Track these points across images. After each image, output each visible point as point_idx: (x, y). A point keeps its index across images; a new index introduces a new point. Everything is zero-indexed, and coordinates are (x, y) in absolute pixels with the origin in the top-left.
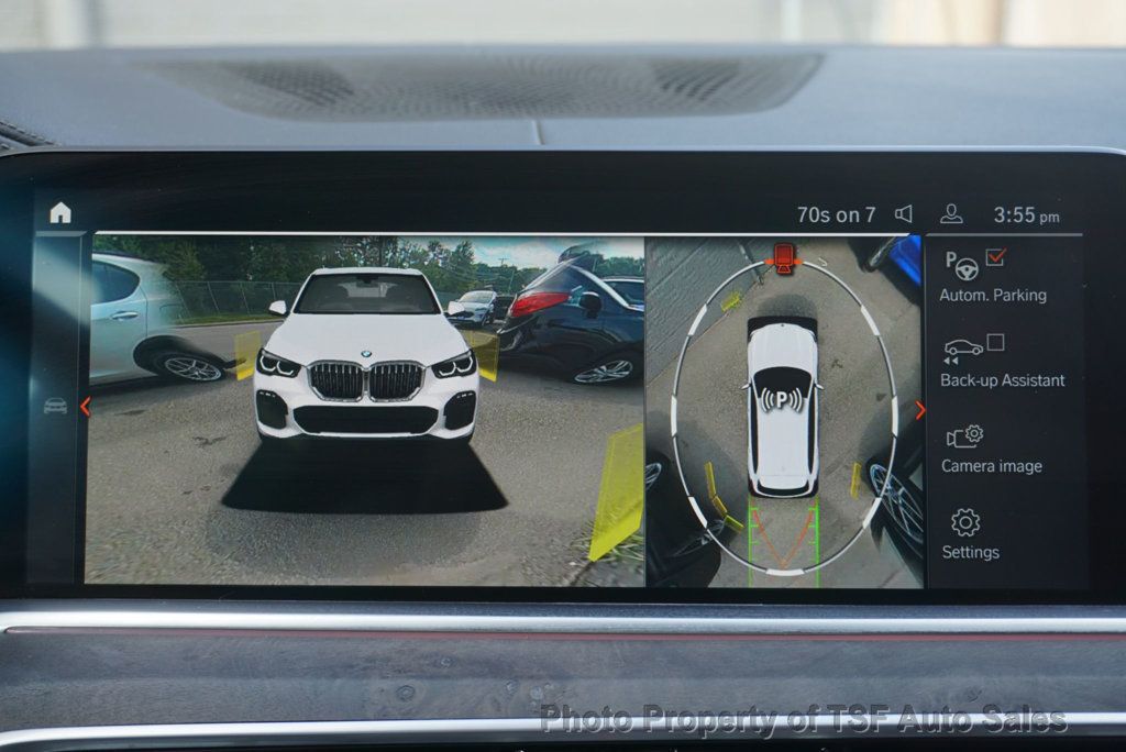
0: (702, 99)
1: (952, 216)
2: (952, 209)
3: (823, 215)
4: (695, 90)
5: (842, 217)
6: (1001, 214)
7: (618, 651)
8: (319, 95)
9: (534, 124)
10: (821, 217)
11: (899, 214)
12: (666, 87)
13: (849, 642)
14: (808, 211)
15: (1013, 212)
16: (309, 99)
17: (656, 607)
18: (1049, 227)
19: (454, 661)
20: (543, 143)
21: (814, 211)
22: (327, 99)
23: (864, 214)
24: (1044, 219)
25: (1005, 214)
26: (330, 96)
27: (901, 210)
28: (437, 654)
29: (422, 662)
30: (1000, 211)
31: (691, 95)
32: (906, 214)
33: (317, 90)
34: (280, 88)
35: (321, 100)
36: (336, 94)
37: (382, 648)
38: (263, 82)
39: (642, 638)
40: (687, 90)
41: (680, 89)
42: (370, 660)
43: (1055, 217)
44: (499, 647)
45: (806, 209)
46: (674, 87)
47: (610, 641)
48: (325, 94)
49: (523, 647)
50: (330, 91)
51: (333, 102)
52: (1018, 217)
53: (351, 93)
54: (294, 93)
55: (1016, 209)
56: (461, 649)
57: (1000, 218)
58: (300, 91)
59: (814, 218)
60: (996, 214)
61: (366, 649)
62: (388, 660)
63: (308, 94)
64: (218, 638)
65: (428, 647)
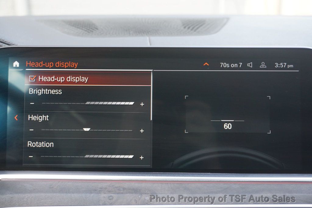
0: (195, 31)
1: (263, 65)
2: (263, 64)
3: (227, 65)
4: (193, 28)
5: (233, 66)
6: (277, 65)
7: (170, 186)
8: (89, 30)
9: (148, 38)
10: (227, 66)
11: (248, 65)
12: (185, 27)
13: (234, 184)
14: (223, 64)
15: (280, 65)
16: (86, 31)
17: (180, 174)
18: (290, 69)
19: (124, 189)
20: (150, 45)
21: (225, 64)
22: (91, 31)
23: (239, 65)
24: (289, 66)
25: (278, 65)
26: (92, 30)
27: (249, 64)
28: (119, 187)
29: (115, 189)
30: (276, 64)
31: (192, 30)
32: (250, 65)
33: (88, 28)
34: (78, 28)
35: (89, 31)
36: (93, 29)
37: (104, 185)
38: (73, 26)
39: (176, 182)
40: (191, 28)
41: (189, 28)
42: (101, 188)
43: (292, 66)
44: (136, 185)
45: (222, 63)
46: (187, 28)
47: (168, 183)
48: (91, 29)
49: (143, 185)
50: (92, 29)
51: (92, 32)
52: (282, 66)
53: (97, 29)
54: (82, 29)
55: (281, 63)
56: (126, 185)
57: (276, 66)
58: (84, 29)
59: (225, 66)
60: (275, 65)
61: (100, 185)
62: (106, 188)
63: (86, 30)
64: (59, 182)
65: (117, 185)
